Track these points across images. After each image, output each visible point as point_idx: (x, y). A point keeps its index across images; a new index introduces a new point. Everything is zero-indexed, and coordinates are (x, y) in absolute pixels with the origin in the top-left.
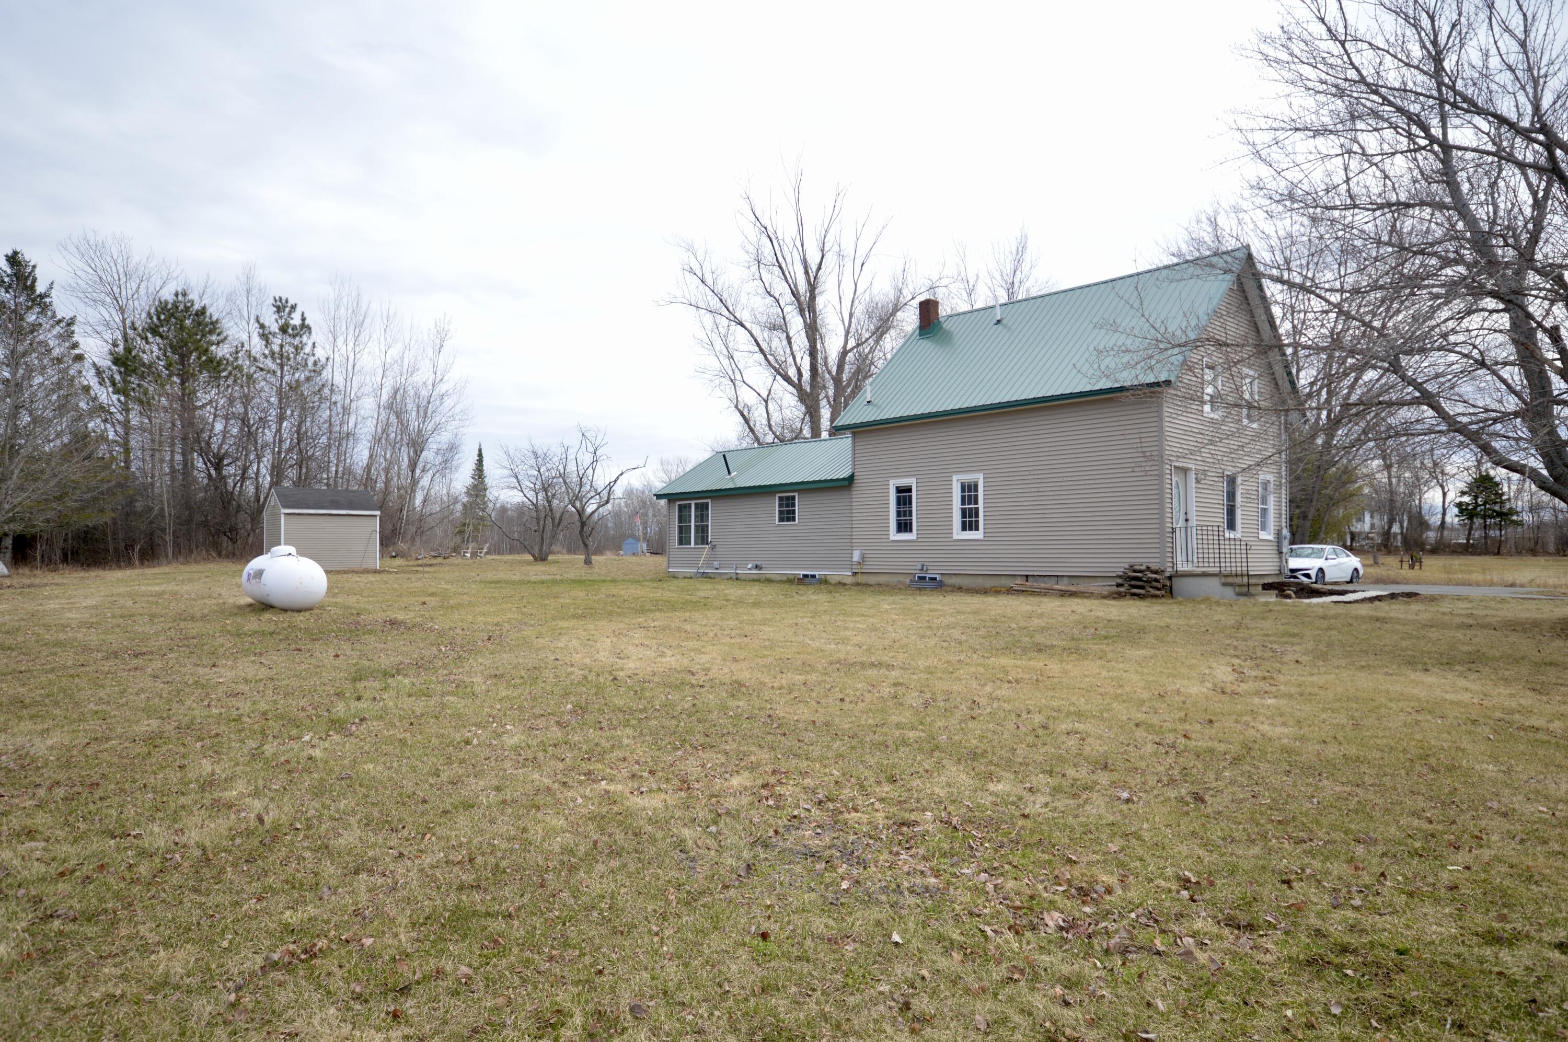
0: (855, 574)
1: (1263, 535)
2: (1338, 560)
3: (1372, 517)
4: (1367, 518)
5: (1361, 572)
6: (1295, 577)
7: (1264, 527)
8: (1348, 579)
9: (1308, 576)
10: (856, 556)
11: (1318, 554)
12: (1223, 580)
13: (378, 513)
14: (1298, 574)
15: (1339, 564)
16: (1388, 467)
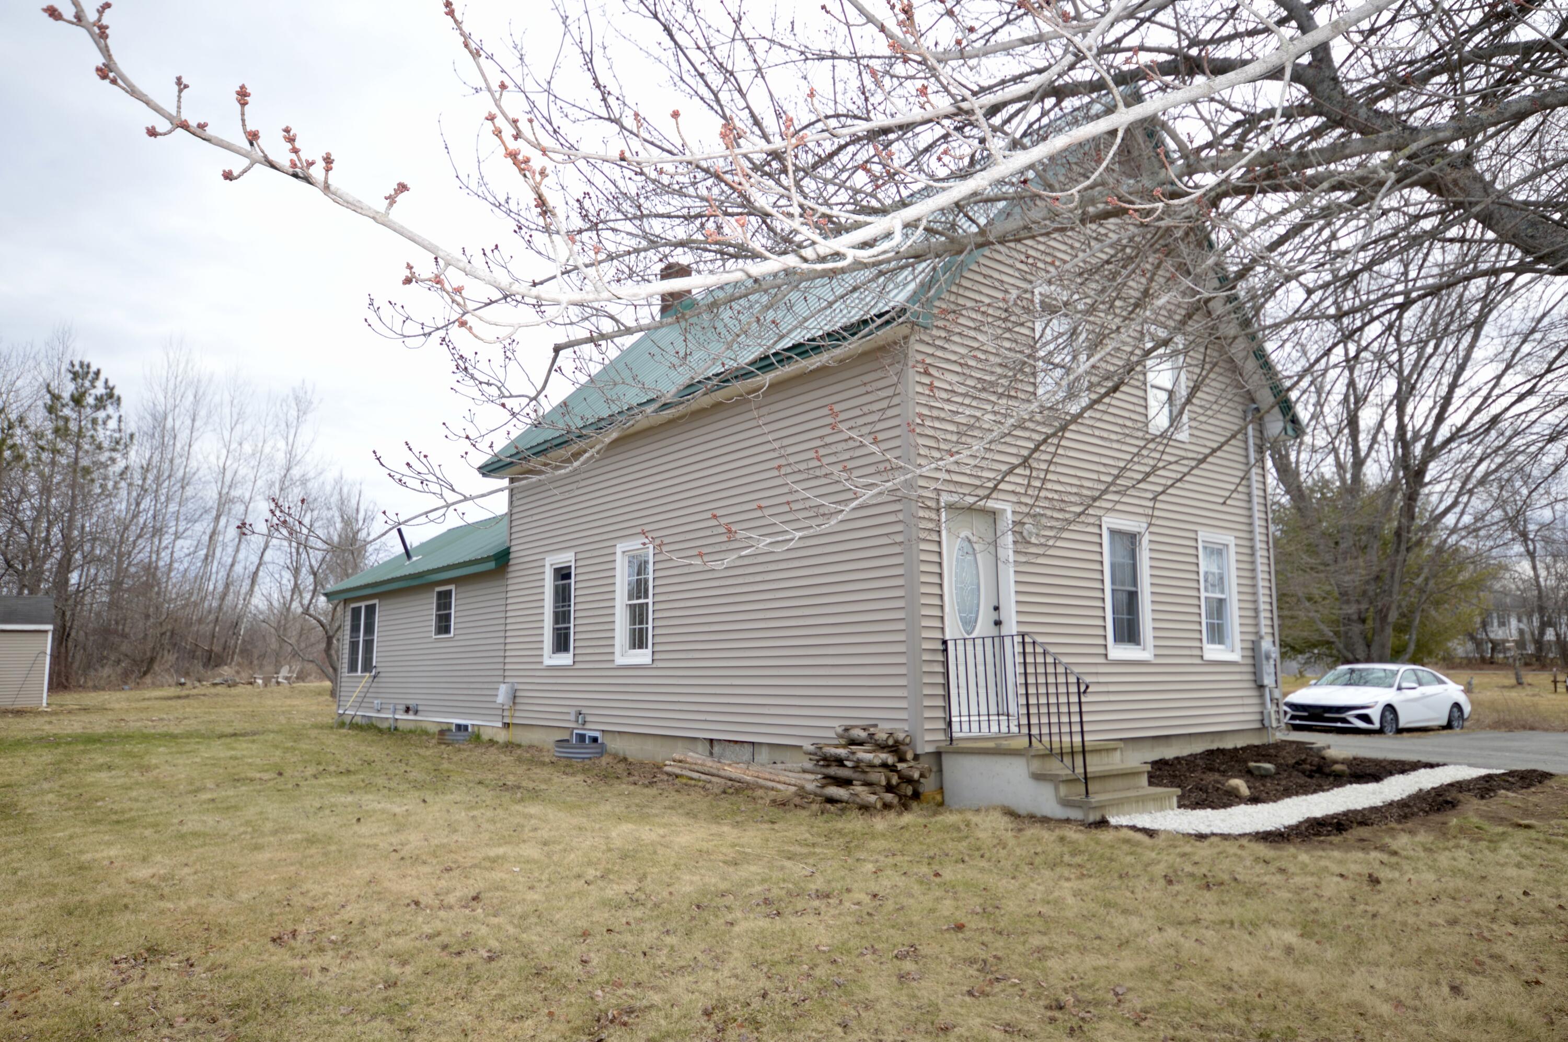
0: (507, 725)
1: (1213, 652)
2: (1421, 690)
3: (1520, 621)
4: (1514, 622)
5: (1467, 709)
6: (1344, 720)
7: (1217, 634)
8: (1444, 722)
9: (1366, 718)
10: (502, 695)
11: (1384, 682)
12: (1036, 765)
13: (50, 627)
14: (1349, 715)
15: (1424, 697)
16: (1531, 555)
